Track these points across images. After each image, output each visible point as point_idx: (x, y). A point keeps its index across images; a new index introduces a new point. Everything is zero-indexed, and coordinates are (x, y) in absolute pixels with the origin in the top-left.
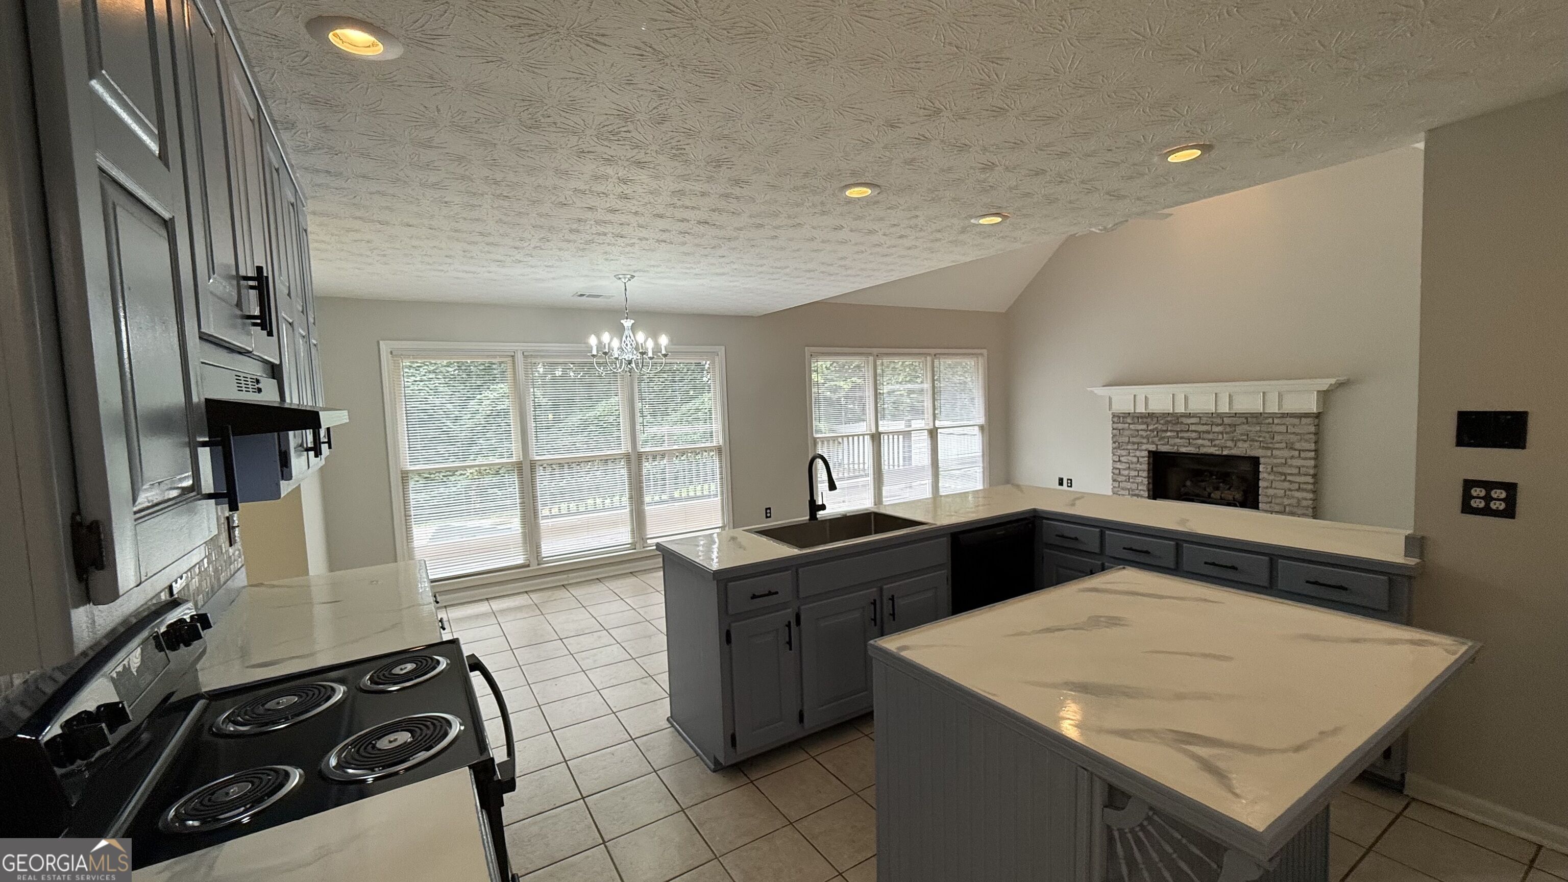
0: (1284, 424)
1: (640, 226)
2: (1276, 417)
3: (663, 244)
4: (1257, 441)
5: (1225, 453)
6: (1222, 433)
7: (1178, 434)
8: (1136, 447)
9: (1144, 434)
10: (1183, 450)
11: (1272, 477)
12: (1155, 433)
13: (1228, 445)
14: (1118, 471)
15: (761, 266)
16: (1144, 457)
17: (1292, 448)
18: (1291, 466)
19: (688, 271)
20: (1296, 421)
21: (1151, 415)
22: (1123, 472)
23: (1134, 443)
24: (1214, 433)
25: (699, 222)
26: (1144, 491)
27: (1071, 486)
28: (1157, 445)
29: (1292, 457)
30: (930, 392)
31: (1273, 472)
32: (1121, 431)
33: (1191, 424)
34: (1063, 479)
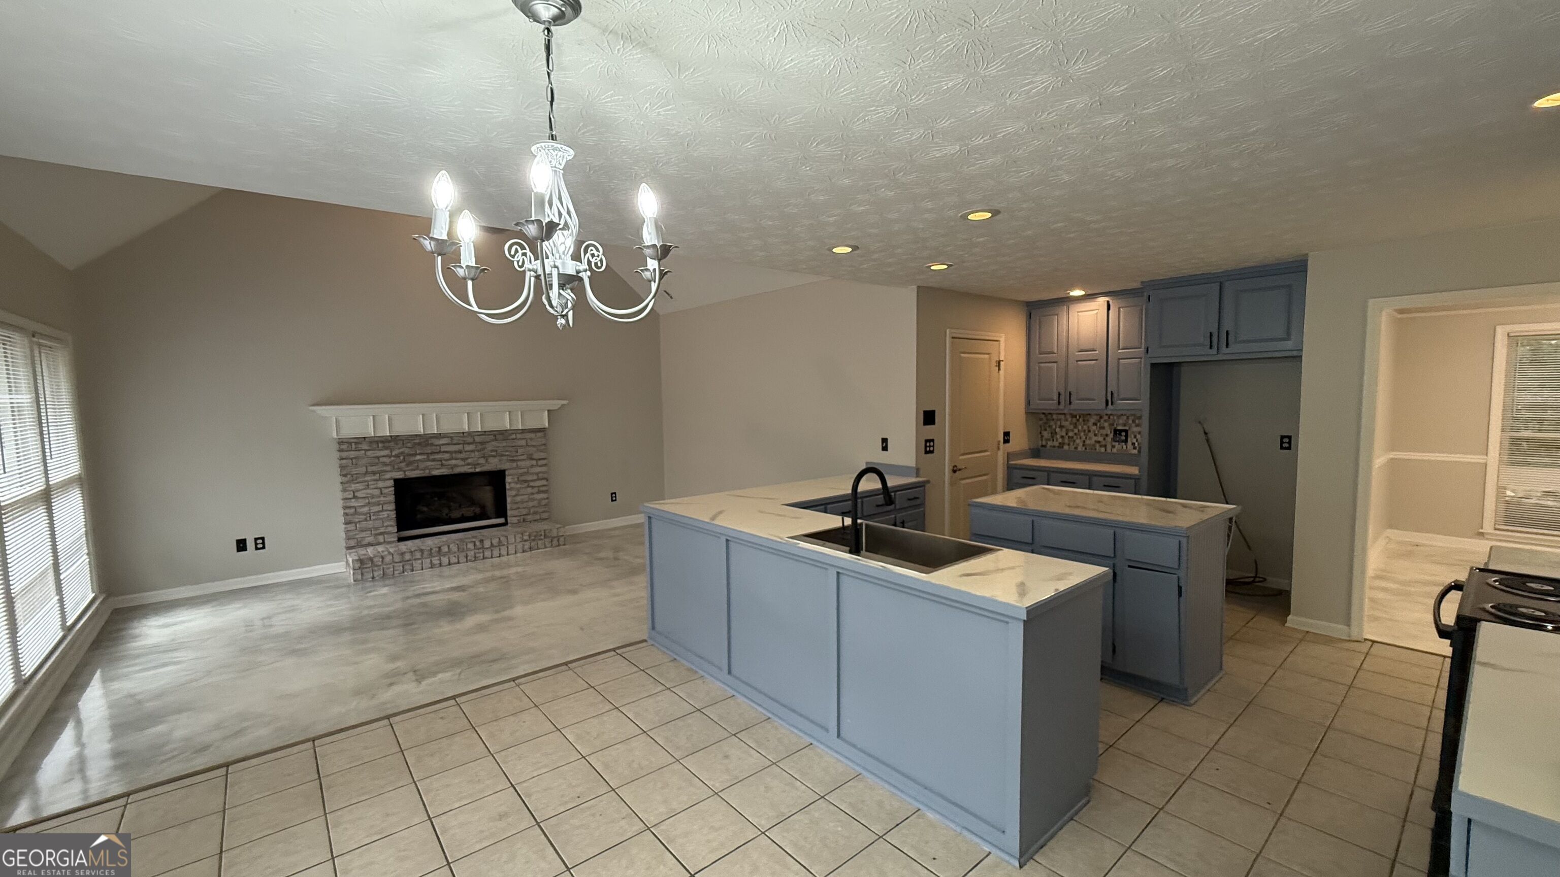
0: (523, 439)
2: (519, 433)
4: (505, 455)
5: (477, 470)
6: (472, 451)
7: (428, 457)
8: (377, 477)
9: (387, 460)
10: (436, 473)
11: (518, 486)
12: (402, 458)
13: (479, 462)
14: (353, 510)
17: (532, 459)
18: (532, 474)
20: (532, 435)
21: (395, 439)
22: (359, 510)
23: (374, 473)
24: (466, 452)
26: (391, 526)
27: (264, 547)
28: (405, 472)
29: (532, 466)
31: (519, 481)
32: (354, 460)
33: (443, 445)
34: (245, 540)
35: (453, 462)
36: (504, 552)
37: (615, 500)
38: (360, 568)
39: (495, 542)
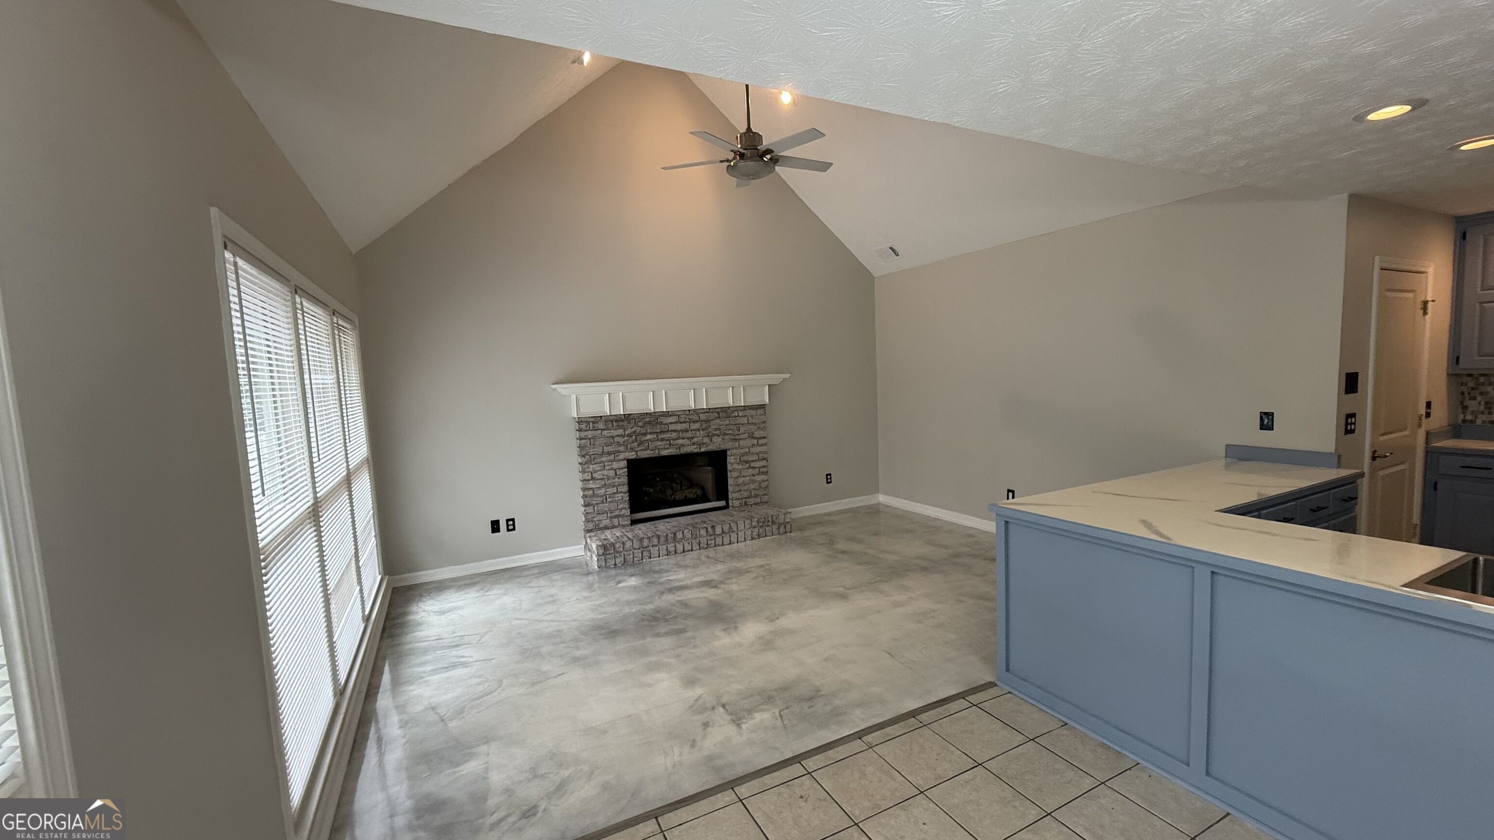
0: (745, 416)
2: (741, 410)
4: (728, 434)
5: (703, 450)
6: (698, 430)
7: (658, 436)
8: (612, 457)
9: (621, 440)
10: (665, 453)
11: (740, 467)
12: (634, 437)
13: (704, 441)
14: (591, 492)
16: (622, 468)
17: (753, 438)
18: (753, 454)
20: (753, 412)
21: (627, 417)
22: (596, 492)
23: (609, 454)
24: (692, 430)
26: (625, 509)
27: (513, 529)
28: (637, 452)
29: (753, 445)
31: (741, 462)
32: (592, 440)
33: (671, 423)
34: (498, 521)
35: (680, 441)
36: (734, 539)
37: (831, 482)
38: (603, 554)
39: (726, 528)
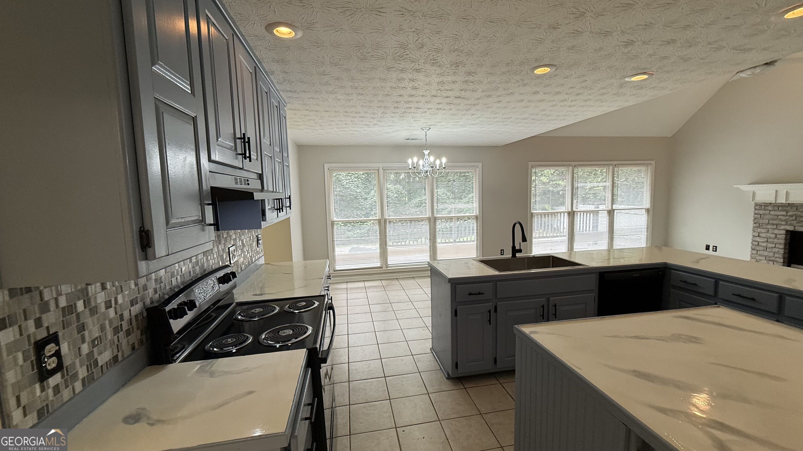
1: (426, 102)
3: (440, 110)
8: (775, 227)
9: (784, 218)
12: (794, 218)
14: (757, 243)
15: (496, 118)
16: (781, 234)
19: (457, 124)
21: (791, 205)
22: (761, 244)
23: (773, 224)
25: (456, 97)
26: (780, 258)
27: (716, 251)
28: (795, 226)
30: (610, 188)
34: (709, 245)
